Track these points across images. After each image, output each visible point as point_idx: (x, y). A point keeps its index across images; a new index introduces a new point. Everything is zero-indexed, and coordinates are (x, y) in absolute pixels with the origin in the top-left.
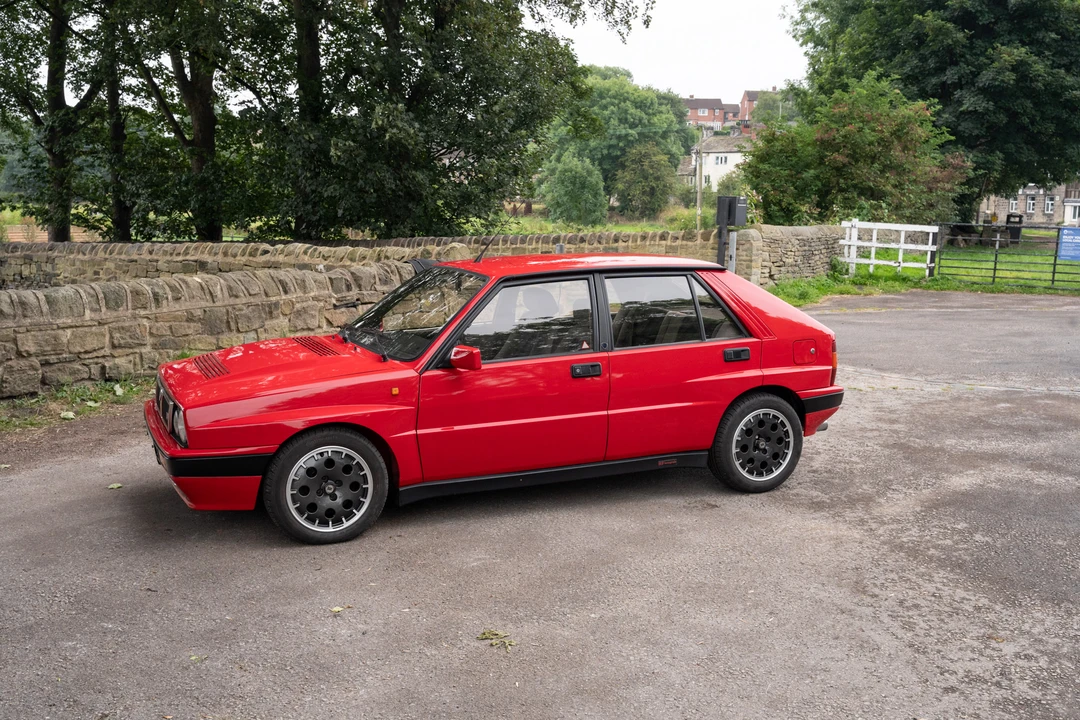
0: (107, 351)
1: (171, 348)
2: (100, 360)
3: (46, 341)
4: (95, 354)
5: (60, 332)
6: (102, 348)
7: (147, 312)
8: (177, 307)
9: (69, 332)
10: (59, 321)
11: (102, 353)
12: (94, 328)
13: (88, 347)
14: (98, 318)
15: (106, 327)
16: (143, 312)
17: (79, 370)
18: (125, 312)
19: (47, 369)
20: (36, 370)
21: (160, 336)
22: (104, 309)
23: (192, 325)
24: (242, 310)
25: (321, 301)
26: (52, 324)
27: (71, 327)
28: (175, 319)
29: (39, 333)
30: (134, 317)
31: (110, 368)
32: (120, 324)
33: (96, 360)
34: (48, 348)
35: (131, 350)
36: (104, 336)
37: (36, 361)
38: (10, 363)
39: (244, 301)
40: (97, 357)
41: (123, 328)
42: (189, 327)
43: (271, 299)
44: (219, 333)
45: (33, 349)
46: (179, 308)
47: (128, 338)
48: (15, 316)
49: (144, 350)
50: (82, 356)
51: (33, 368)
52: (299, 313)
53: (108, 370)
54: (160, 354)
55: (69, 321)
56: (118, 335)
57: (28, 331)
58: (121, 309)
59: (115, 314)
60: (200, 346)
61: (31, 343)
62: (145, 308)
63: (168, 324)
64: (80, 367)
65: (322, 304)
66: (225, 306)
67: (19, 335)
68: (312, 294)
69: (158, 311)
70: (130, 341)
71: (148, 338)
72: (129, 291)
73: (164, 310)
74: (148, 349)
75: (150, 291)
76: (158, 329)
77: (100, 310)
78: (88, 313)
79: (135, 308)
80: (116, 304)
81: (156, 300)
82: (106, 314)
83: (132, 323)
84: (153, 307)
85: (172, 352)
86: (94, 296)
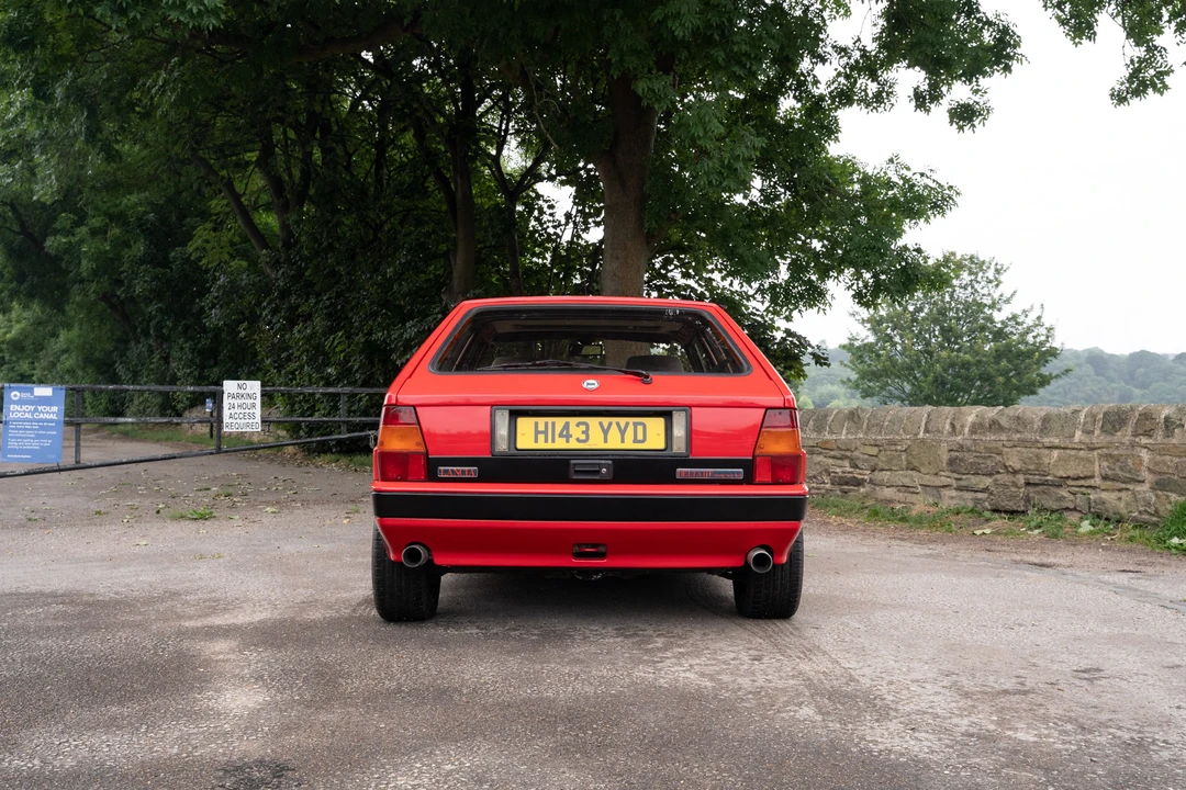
0: (1097, 481)
1: (1171, 491)
2: (1089, 491)
3: (1030, 458)
4: (1082, 482)
5: (1046, 452)
6: (1092, 477)
7: (1151, 441)
9: (1055, 453)
10: (1046, 440)
11: (1091, 482)
12: (1082, 452)
13: (1071, 473)
14: (1087, 441)
15: (1095, 453)
16: (1144, 440)
17: (1065, 498)
18: (1125, 435)
19: (1031, 489)
20: (1019, 488)
21: (1160, 473)
22: (1097, 432)
26: (1038, 442)
27: (1056, 448)
29: (1024, 450)
30: (1133, 445)
31: (1095, 501)
32: (1109, 451)
33: (1083, 489)
34: (1032, 467)
35: (1124, 486)
36: (1093, 463)
37: (1021, 479)
38: (998, 476)
40: (1082, 486)
45: (1017, 466)
47: (1117, 469)
48: (1009, 430)
49: (1139, 488)
50: (1070, 482)
51: (1015, 484)
53: (1093, 505)
54: (1157, 495)
55: (1056, 441)
56: (1105, 464)
57: (1015, 446)
58: (1119, 434)
59: (1109, 439)
61: (1015, 459)
62: (1150, 436)
63: (1176, 460)
64: (1065, 494)
67: (1005, 449)
69: (1165, 441)
70: (1120, 473)
71: (1145, 474)
72: (1137, 414)
73: (1174, 441)
74: (1146, 487)
75: (1163, 416)
76: (1157, 464)
77: (1093, 432)
78: (1078, 434)
79: (1135, 435)
80: (1114, 426)
81: (1167, 427)
82: (1098, 437)
83: (1124, 452)
84: (1159, 436)
85: (1174, 497)
86: (1092, 416)
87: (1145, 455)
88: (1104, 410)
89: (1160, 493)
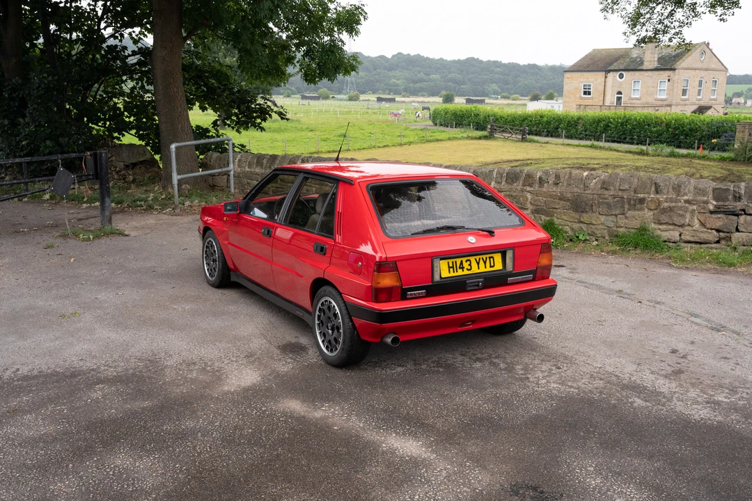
1: (542, 214)
8: (554, 189)
15: (502, 193)
16: (528, 189)
18: (518, 186)
21: (536, 205)
22: (503, 183)
23: (562, 202)
24: (607, 199)
25: (694, 204)
28: (551, 196)
30: (522, 191)
32: (511, 193)
39: (611, 193)
41: (511, 196)
42: (559, 204)
43: (639, 195)
44: (583, 212)
46: (557, 190)
52: (664, 211)
54: (534, 216)
58: (515, 184)
59: (510, 187)
60: (564, 217)
62: (531, 187)
63: (545, 199)
65: (695, 207)
66: (593, 194)
68: (686, 198)
69: (540, 189)
71: (529, 206)
72: (524, 175)
73: (544, 190)
74: (529, 212)
75: (538, 177)
76: (535, 201)
77: (501, 183)
78: (493, 183)
79: (524, 185)
80: (513, 180)
81: (540, 182)
82: (504, 185)
83: (518, 194)
84: (536, 187)
85: (543, 217)
86: (500, 174)
87: (529, 196)
88: (507, 171)
89: (536, 215)
